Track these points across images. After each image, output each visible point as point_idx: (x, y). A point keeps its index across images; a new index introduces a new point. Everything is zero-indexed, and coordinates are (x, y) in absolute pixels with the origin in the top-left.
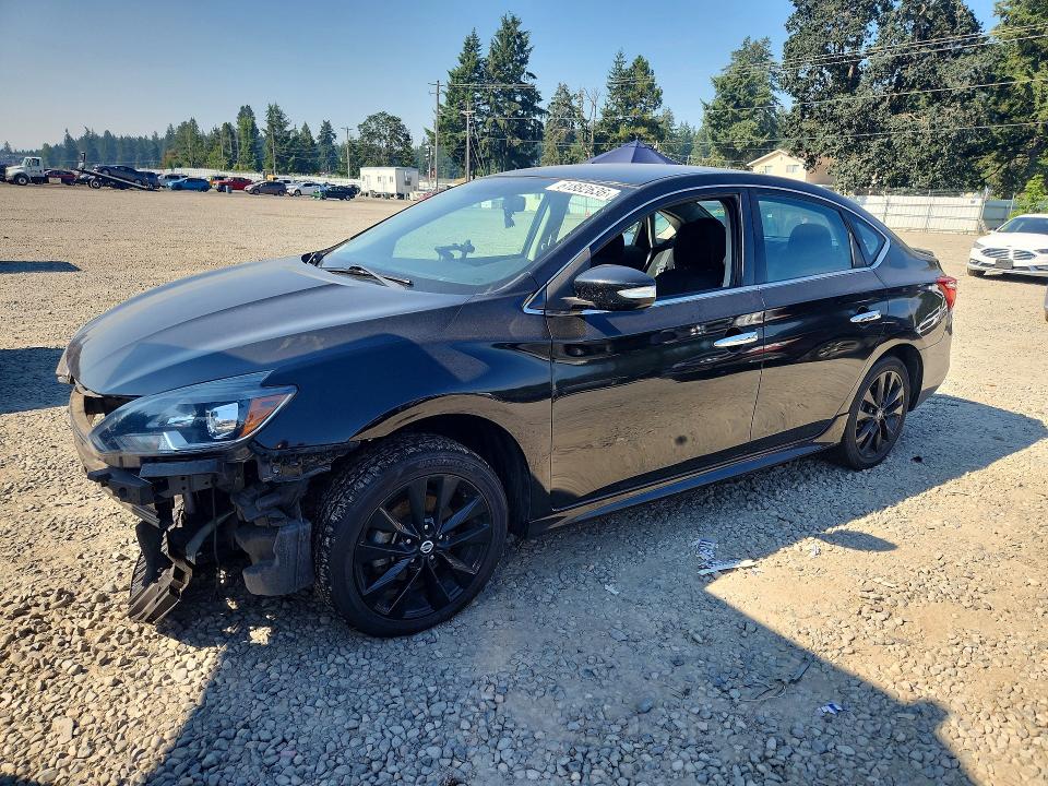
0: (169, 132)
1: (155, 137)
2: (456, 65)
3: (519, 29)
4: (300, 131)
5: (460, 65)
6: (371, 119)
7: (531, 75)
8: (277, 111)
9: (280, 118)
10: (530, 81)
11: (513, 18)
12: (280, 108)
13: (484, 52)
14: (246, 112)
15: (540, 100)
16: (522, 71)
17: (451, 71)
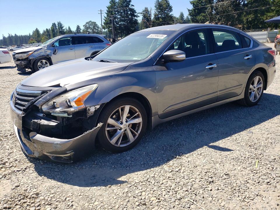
2: (109, 5)
4: (68, 29)
5: (110, 4)
6: (87, 23)
7: (133, 5)
8: (60, 24)
9: (61, 25)
10: (133, 7)
12: (61, 23)
14: (54, 25)
15: (136, 13)
16: (130, 4)
17: (107, 6)
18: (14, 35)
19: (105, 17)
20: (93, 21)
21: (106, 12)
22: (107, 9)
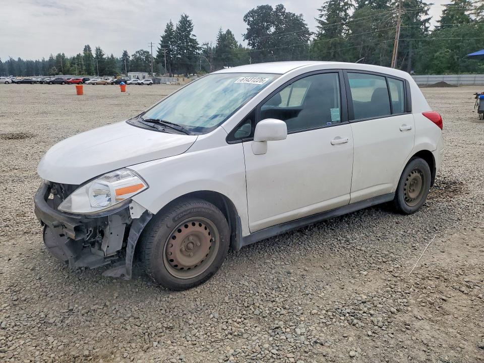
0: (50, 58)
1: (43, 61)
2: (164, 34)
3: (188, 19)
4: (110, 57)
5: (166, 33)
6: (138, 52)
7: (194, 35)
8: (99, 50)
9: (101, 52)
10: (194, 38)
11: (186, 15)
12: (101, 48)
13: (175, 28)
14: (87, 49)
15: (198, 44)
16: (190, 34)
17: (162, 35)
18: (16, 60)
19: (159, 49)
20: (145, 50)
21: (160, 43)
22: (162, 39)
